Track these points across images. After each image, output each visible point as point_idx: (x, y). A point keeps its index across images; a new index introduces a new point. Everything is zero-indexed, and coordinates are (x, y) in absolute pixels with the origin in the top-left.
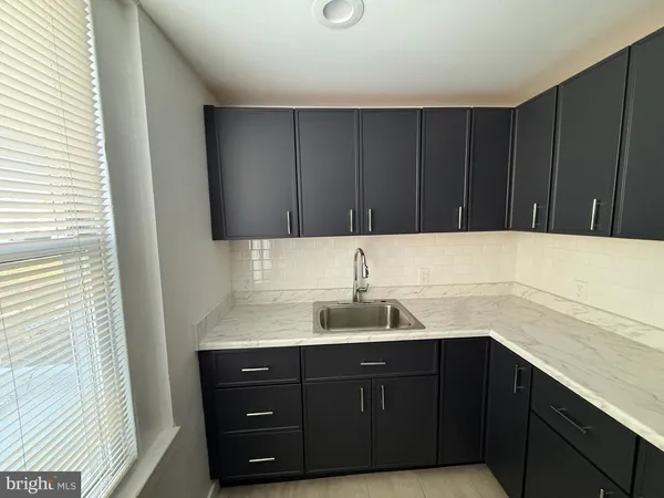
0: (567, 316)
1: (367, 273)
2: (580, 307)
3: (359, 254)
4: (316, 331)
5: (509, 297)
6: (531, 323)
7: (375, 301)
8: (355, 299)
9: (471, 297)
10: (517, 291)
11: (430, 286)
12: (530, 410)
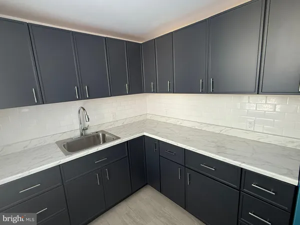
0: (164, 122)
1: (89, 119)
2: (167, 118)
3: (82, 110)
4: (66, 155)
5: (147, 119)
6: (155, 127)
7: (93, 133)
8: (82, 134)
9: (134, 122)
10: (148, 117)
11: (117, 121)
12: (160, 156)
